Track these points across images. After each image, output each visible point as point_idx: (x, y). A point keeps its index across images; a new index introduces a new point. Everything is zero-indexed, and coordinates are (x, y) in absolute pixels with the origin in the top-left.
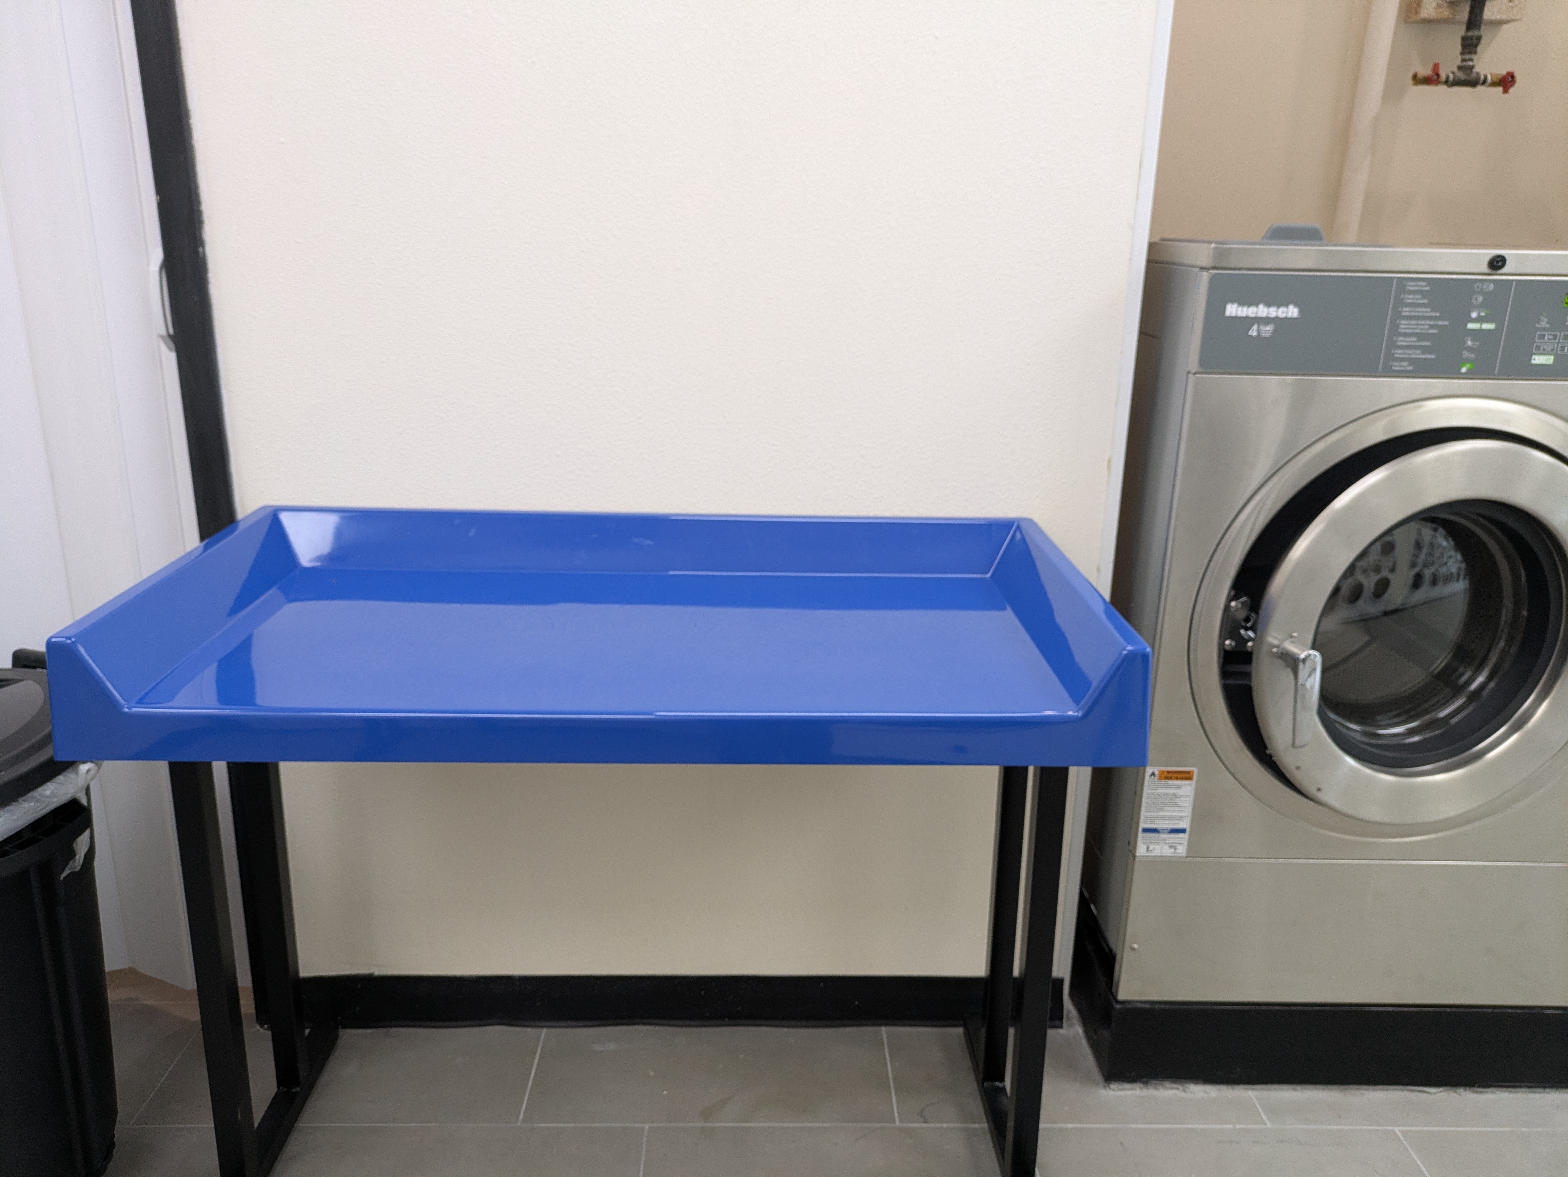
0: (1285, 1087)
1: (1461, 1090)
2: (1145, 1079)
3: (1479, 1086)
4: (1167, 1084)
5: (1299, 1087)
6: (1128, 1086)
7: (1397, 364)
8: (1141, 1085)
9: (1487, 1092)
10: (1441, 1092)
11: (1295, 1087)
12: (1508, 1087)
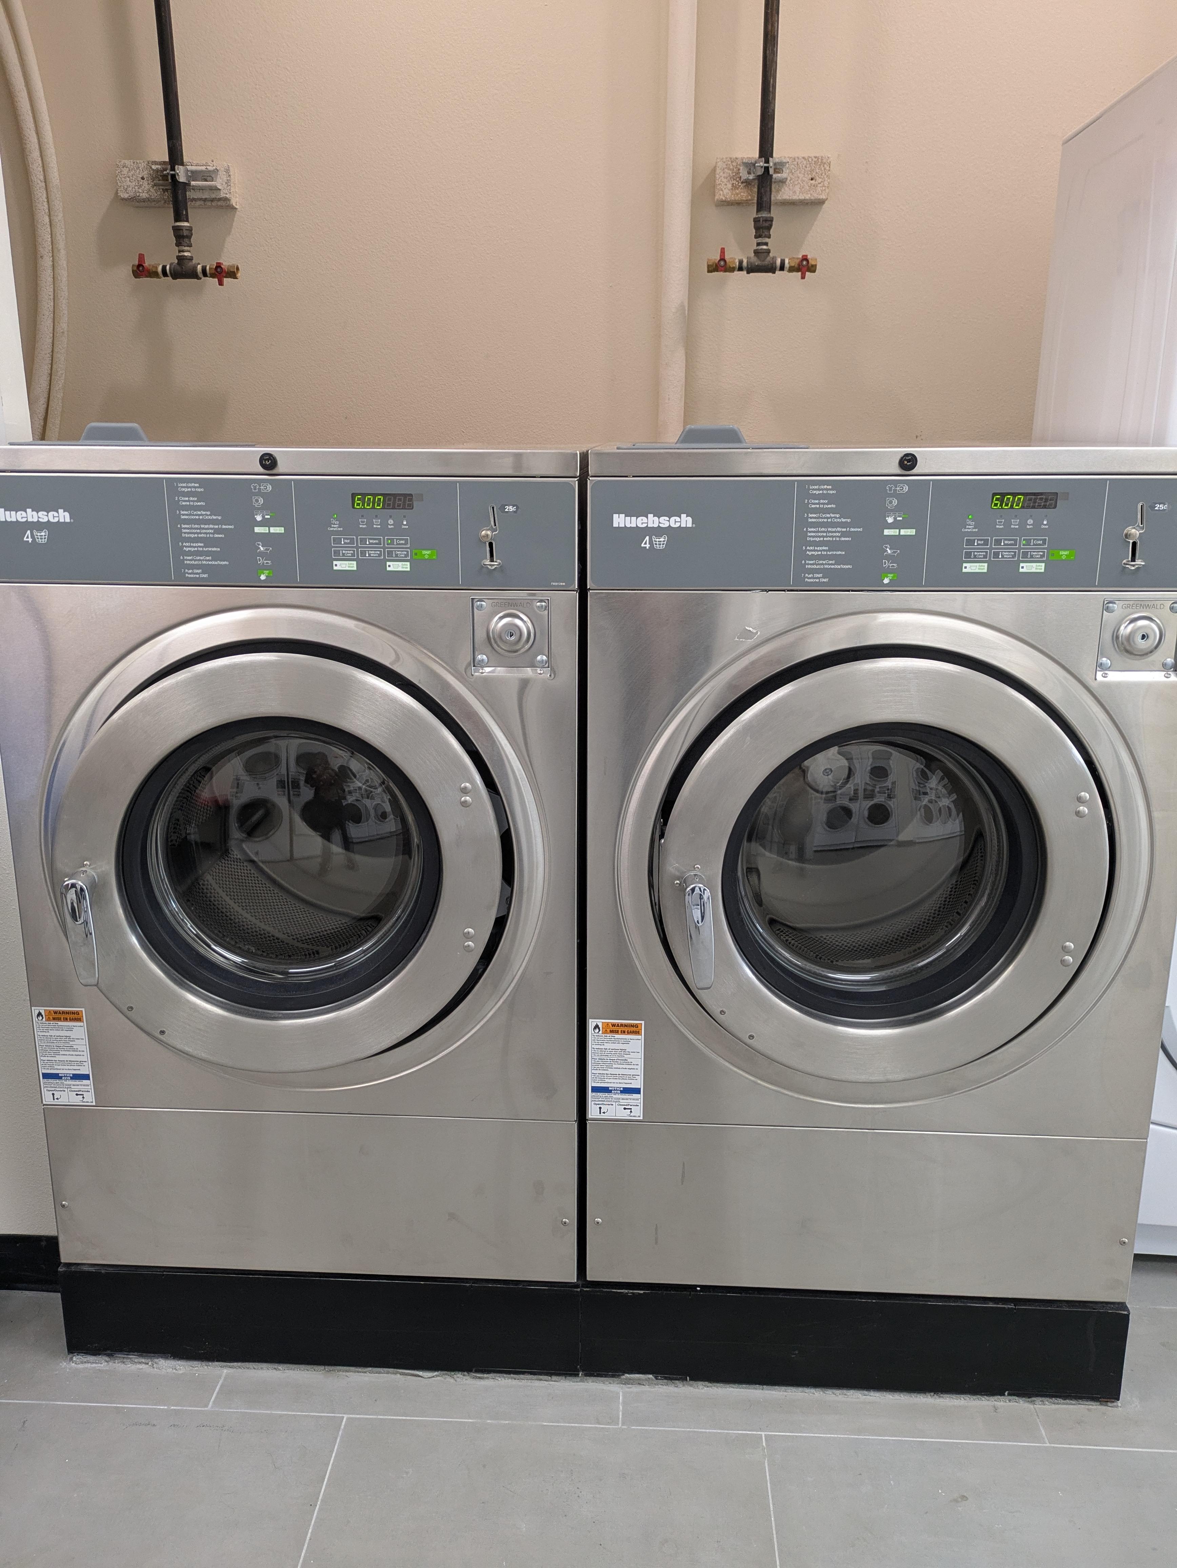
0: (264, 1365)
1: (459, 1375)
2: (109, 1352)
3: (477, 1371)
4: (133, 1357)
5: (281, 1367)
6: (91, 1358)
7: (190, 571)
8: (107, 1359)
9: (487, 1378)
10: (437, 1376)
11: (276, 1366)
12: (509, 1373)
